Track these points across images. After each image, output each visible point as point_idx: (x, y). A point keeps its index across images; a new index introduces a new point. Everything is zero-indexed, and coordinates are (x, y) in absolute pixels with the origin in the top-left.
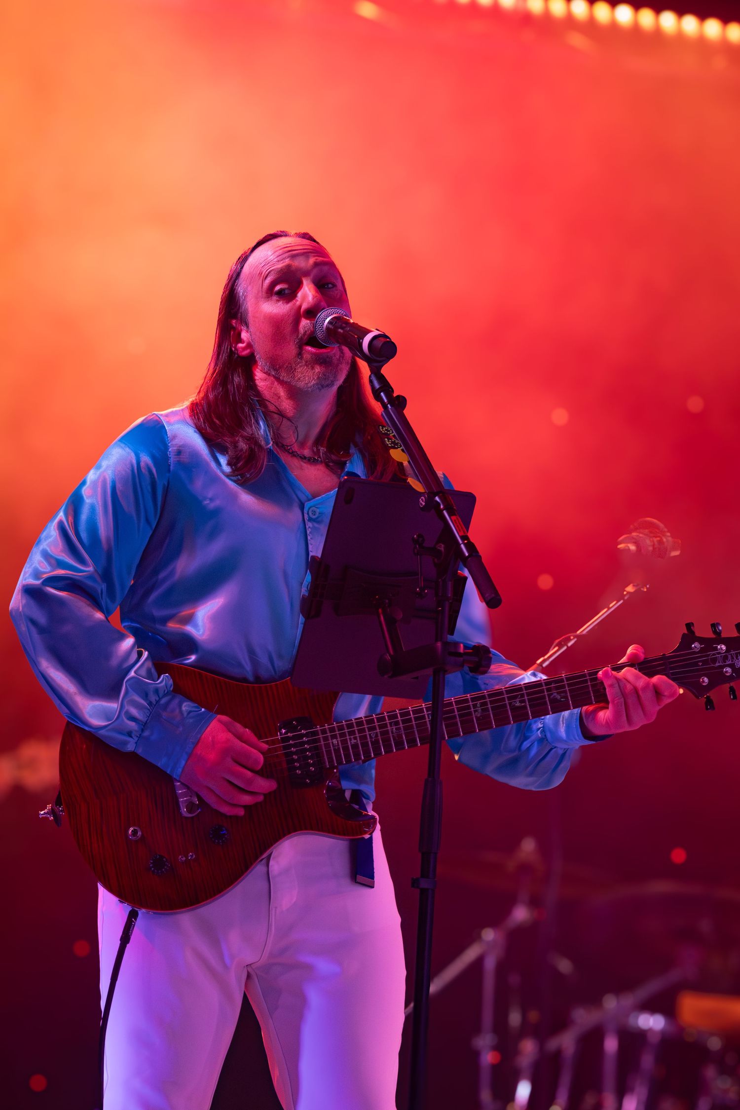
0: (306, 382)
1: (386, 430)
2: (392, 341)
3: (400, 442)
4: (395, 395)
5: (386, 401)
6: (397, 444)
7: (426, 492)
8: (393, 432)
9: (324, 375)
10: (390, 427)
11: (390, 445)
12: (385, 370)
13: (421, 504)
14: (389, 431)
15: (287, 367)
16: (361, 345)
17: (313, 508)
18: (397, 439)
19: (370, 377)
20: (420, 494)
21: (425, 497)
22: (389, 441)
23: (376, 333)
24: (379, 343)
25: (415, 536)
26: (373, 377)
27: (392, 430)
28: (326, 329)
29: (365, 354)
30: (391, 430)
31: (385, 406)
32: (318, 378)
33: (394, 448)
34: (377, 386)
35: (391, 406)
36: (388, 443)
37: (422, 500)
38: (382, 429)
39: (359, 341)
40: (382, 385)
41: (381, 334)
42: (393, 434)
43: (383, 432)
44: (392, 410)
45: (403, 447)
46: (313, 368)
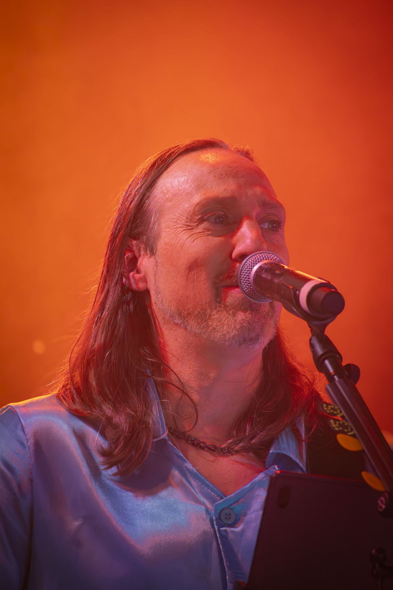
0: (225, 333)
1: (332, 409)
2: (339, 291)
3: (350, 424)
4: (344, 364)
5: (331, 371)
6: (347, 427)
7: (387, 491)
8: (341, 412)
9: (249, 324)
10: (337, 405)
11: (337, 429)
12: (330, 331)
13: (381, 507)
14: (336, 410)
15: (199, 313)
16: (297, 297)
17: (227, 511)
18: (346, 421)
19: (311, 340)
20: (379, 494)
21: (385, 498)
22: (335, 423)
23: (317, 281)
24: (321, 294)
25: (373, 551)
26: (315, 341)
27: (340, 409)
28: (254, 280)
29: (303, 309)
30: (338, 409)
31: (330, 378)
32: (242, 327)
33: (342, 432)
34: (320, 351)
35: (339, 378)
36: (334, 426)
37: (381, 501)
38: (327, 407)
39: (295, 293)
40: (326, 350)
41: (324, 283)
42: (341, 414)
43: (328, 411)
44: (340, 384)
45: (354, 432)
46: (234, 315)
